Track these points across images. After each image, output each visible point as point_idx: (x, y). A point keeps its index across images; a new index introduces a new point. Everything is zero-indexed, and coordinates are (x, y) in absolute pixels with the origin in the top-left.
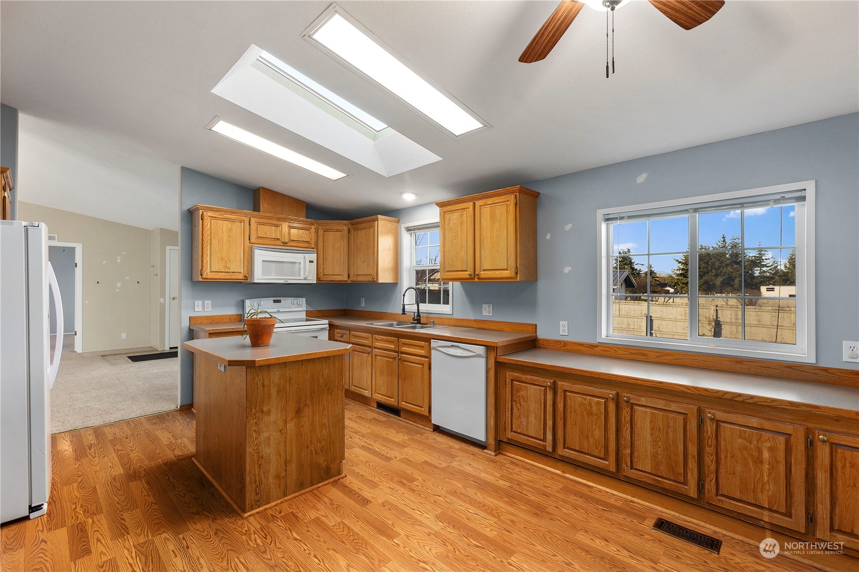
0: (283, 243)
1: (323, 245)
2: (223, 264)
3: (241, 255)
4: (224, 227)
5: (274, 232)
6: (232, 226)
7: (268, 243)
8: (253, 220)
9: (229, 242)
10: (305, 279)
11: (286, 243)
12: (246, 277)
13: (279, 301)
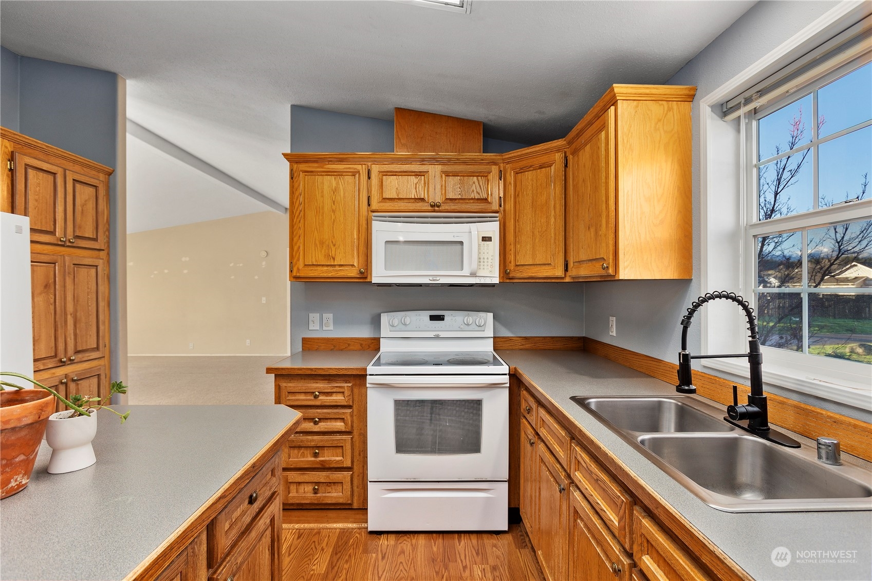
0: (432, 206)
1: (515, 203)
2: (323, 251)
3: (352, 234)
4: (326, 187)
5: (413, 187)
6: (338, 184)
7: (402, 208)
8: (375, 169)
9: (334, 211)
10: (473, 275)
11: (438, 206)
12: (361, 273)
13: (440, 318)
